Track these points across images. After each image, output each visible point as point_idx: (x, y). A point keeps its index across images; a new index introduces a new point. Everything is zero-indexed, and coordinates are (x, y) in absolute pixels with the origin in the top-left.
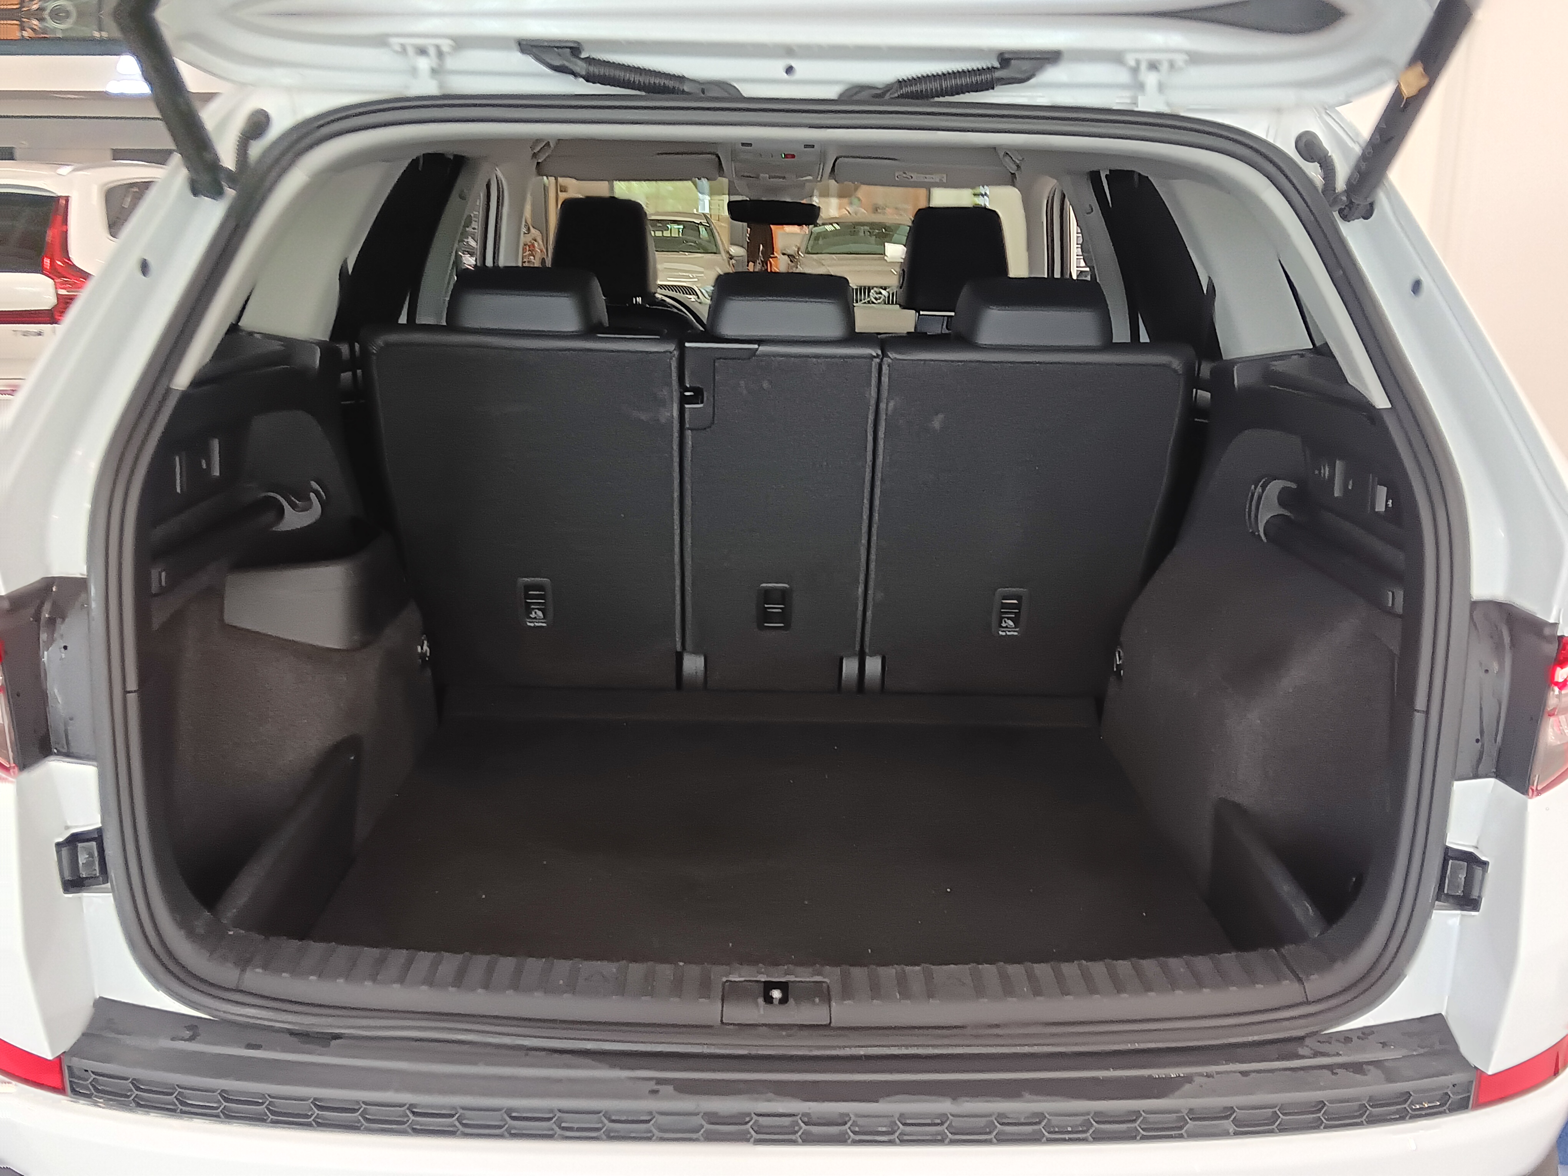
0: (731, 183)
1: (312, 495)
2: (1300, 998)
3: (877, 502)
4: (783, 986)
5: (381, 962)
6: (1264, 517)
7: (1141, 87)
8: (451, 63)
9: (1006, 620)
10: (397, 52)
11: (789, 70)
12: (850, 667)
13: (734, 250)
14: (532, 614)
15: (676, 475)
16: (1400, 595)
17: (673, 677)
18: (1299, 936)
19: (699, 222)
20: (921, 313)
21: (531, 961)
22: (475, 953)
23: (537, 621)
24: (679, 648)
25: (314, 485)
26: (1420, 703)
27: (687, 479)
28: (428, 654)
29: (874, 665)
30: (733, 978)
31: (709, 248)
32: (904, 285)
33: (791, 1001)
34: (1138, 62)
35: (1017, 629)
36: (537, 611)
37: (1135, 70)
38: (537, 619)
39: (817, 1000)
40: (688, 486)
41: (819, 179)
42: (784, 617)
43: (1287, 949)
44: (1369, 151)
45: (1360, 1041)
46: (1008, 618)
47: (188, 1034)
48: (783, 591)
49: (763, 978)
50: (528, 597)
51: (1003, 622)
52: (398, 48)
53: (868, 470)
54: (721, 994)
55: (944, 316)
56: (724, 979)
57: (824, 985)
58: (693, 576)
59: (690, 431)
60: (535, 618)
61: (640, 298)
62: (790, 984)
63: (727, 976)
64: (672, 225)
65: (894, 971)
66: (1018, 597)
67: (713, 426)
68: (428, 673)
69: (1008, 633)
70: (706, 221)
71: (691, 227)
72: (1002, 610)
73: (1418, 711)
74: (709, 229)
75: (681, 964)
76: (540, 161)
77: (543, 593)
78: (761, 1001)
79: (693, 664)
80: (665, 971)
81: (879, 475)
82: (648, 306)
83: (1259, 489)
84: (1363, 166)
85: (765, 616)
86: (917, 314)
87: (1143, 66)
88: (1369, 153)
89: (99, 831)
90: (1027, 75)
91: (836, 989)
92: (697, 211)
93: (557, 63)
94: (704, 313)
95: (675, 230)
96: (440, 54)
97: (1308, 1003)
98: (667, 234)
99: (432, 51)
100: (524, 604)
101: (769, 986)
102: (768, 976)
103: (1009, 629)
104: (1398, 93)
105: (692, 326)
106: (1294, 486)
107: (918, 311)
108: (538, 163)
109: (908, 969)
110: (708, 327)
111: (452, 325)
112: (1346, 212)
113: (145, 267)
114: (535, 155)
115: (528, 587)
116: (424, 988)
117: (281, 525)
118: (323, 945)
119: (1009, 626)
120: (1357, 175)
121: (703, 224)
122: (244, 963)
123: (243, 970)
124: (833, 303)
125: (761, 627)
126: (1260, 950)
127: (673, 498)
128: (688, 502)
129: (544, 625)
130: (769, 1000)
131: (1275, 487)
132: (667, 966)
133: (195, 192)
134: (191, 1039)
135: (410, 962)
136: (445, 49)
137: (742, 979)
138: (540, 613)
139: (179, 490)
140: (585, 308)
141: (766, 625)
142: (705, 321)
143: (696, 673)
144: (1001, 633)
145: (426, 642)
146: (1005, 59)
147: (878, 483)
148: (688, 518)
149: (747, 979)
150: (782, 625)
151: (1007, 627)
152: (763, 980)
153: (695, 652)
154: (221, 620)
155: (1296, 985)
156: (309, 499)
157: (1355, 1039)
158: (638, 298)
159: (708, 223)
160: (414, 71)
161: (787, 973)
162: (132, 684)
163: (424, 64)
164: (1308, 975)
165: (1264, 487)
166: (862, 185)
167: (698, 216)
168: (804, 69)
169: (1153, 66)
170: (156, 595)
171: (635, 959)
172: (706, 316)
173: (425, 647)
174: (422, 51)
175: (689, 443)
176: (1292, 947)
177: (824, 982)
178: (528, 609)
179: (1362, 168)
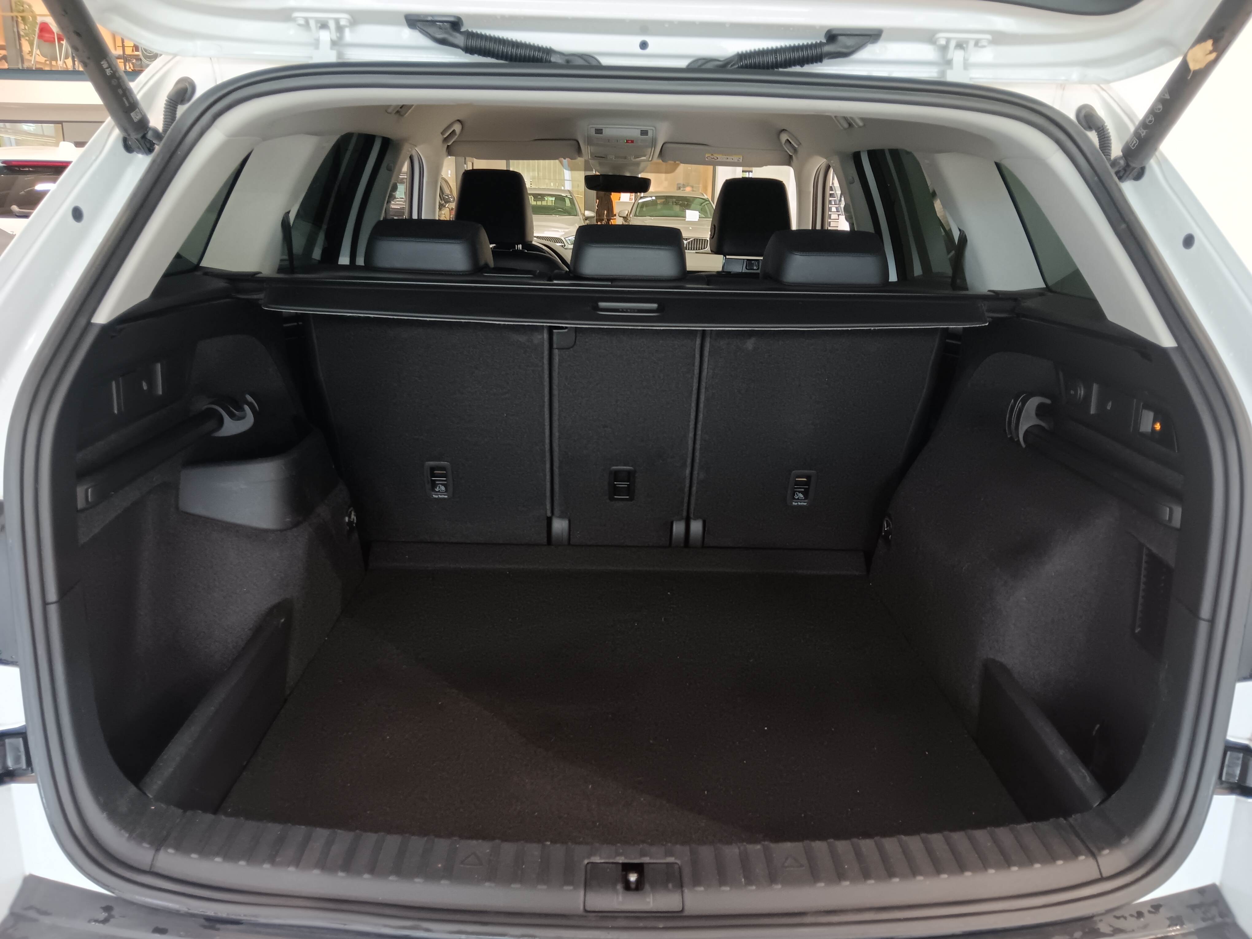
0: (586, 162)
1: (246, 408)
2: (1096, 875)
3: (702, 405)
4: (638, 868)
5: (280, 842)
6: (1023, 427)
7: (949, 63)
8: (348, 36)
9: (798, 493)
10: (300, 25)
11: (644, 45)
12: (678, 528)
13: (588, 213)
14: (436, 488)
15: (546, 383)
16: (1178, 512)
17: (545, 535)
18: (1083, 806)
19: (565, 196)
20: (727, 257)
21: (414, 838)
22: (365, 831)
23: (441, 493)
24: (549, 514)
25: (249, 398)
26: (1205, 611)
27: (555, 387)
28: (355, 522)
29: (696, 527)
30: (596, 859)
31: (571, 212)
32: (715, 237)
33: (647, 887)
34: (948, 40)
35: (806, 501)
36: (440, 486)
37: (944, 49)
38: (440, 493)
39: (670, 886)
40: (556, 392)
41: (650, 159)
42: (630, 491)
43: (1075, 819)
44: (1150, 119)
45: (1152, 915)
46: (799, 492)
47: (104, 915)
48: (629, 473)
49: (621, 860)
50: (433, 475)
51: (796, 495)
52: (302, 22)
53: (695, 381)
54: (583, 878)
55: (744, 259)
56: (586, 862)
57: (676, 866)
58: (559, 460)
59: (557, 350)
60: (439, 491)
61: (521, 245)
62: (645, 866)
63: (589, 857)
64: (548, 197)
65: (736, 851)
66: (808, 477)
67: (575, 347)
68: (355, 536)
69: (799, 503)
70: (570, 195)
71: (560, 199)
72: (795, 487)
73: (1204, 620)
74: (572, 201)
75: (548, 843)
76: (449, 144)
77: (445, 472)
78: (620, 887)
79: (560, 526)
80: (533, 850)
81: (703, 384)
82: (526, 251)
83: (1019, 404)
84: (1143, 133)
85: (615, 491)
86: (725, 258)
87: (953, 44)
88: (1150, 122)
89: (25, 727)
90: (851, 50)
91: (687, 872)
92: (564, 188)
93: (440, 36)
94: (568, 255)
95: (550, 201)
96: (340, 29)
97: (1102, 879)
98: (544, 203)
99: (332, 24)
100: (430, 480)
101: (628, 868)
102: (626, 858)
103: (800, 500)
104: (1184, 66)
105: (559, 268)
106: (1048, 401)
107: (725, 256)
108: (448, 146)
109: (750, 847)
110: (572, 268)
111: (369, 266)
112: (1121, 174)
113: (77, 214)
114: (446, 140)
115: (432, 469)
116: (316, 872)
117: (220, 432)
118: (233, 820)
119: (800, 499)
120: (1136, 141)
121: (568, 196)
122: (159, 843)
123: (158, 850)
124: (669, 249)
125: (612, 499)
126: (1051, 820)
127: (544, 402)
128: (556, 405)
129: (446, 497)
130: (627, 886)
131: (1034, 402)
132: (535, 845)
133: (128, 148)
134: (105, 921)
135: (307, 841)
136: (343, 23)
137: (603, 861)
138: (443, 488)
139: (116, 412)
140: (474, 253)
141: (615, 497)
142: (569, 263)
143: (562, 534)
144: (793, 503)
145: (353, 513)
146: (832, 36)
147: (703, 390)
148: (556, 417)
149: (607, 861)
150: (628, 497)
151: (798, 499)
152: (621, 862)
153: (561, 517)
154: (177, 508)
155: (1091, 862)
156: (243, 410)
157: (1146, 914)
158: (519, 245)
159: (571, 196)
160: (316, 44)
161: (643, 854)
162: (52, 595)
163: (325, 36)
164: (1101, 849)
165: (1024, 402)
166: (681, 164)
167: (564, 191)
168: (656, 44)
169: (960, 46)
170: (83, 510)
171: (506, 838)
172: (570, 261)
173: (353, 517)
174: (324, 26)
175: (556, 359)
176: (1078, 816)
177: (676, 863)
178: (434, 485)
179: (1142, 135)
